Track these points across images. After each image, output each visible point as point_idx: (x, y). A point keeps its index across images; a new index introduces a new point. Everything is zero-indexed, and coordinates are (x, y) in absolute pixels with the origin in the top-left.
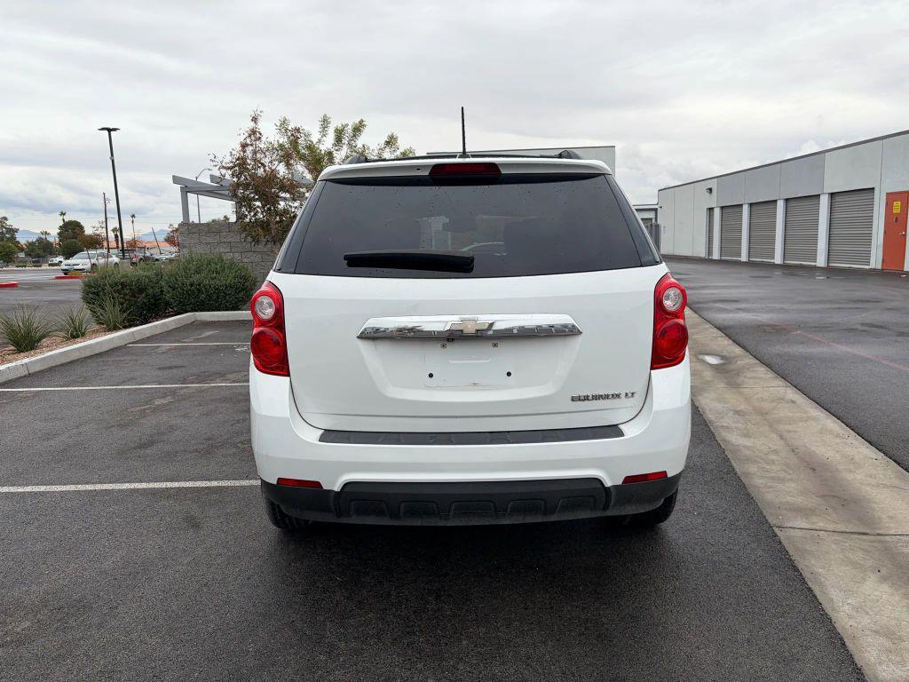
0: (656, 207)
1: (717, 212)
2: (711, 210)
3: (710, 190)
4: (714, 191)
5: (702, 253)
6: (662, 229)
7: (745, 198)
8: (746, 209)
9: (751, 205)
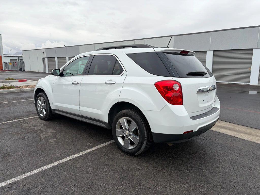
0: (22, 56)
1: (46, 59)
2: (44, 58)
3: (43, 52)
4: (45, 53)
5: (42, 71)
6: (25, 63)
7: (56, 56)
8: (56, 59)
9: (58, 58)
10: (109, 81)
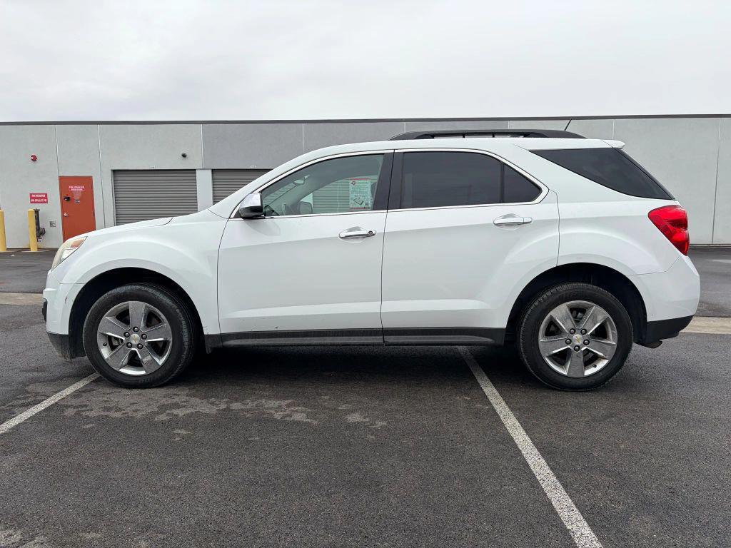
10: (505, 217)
